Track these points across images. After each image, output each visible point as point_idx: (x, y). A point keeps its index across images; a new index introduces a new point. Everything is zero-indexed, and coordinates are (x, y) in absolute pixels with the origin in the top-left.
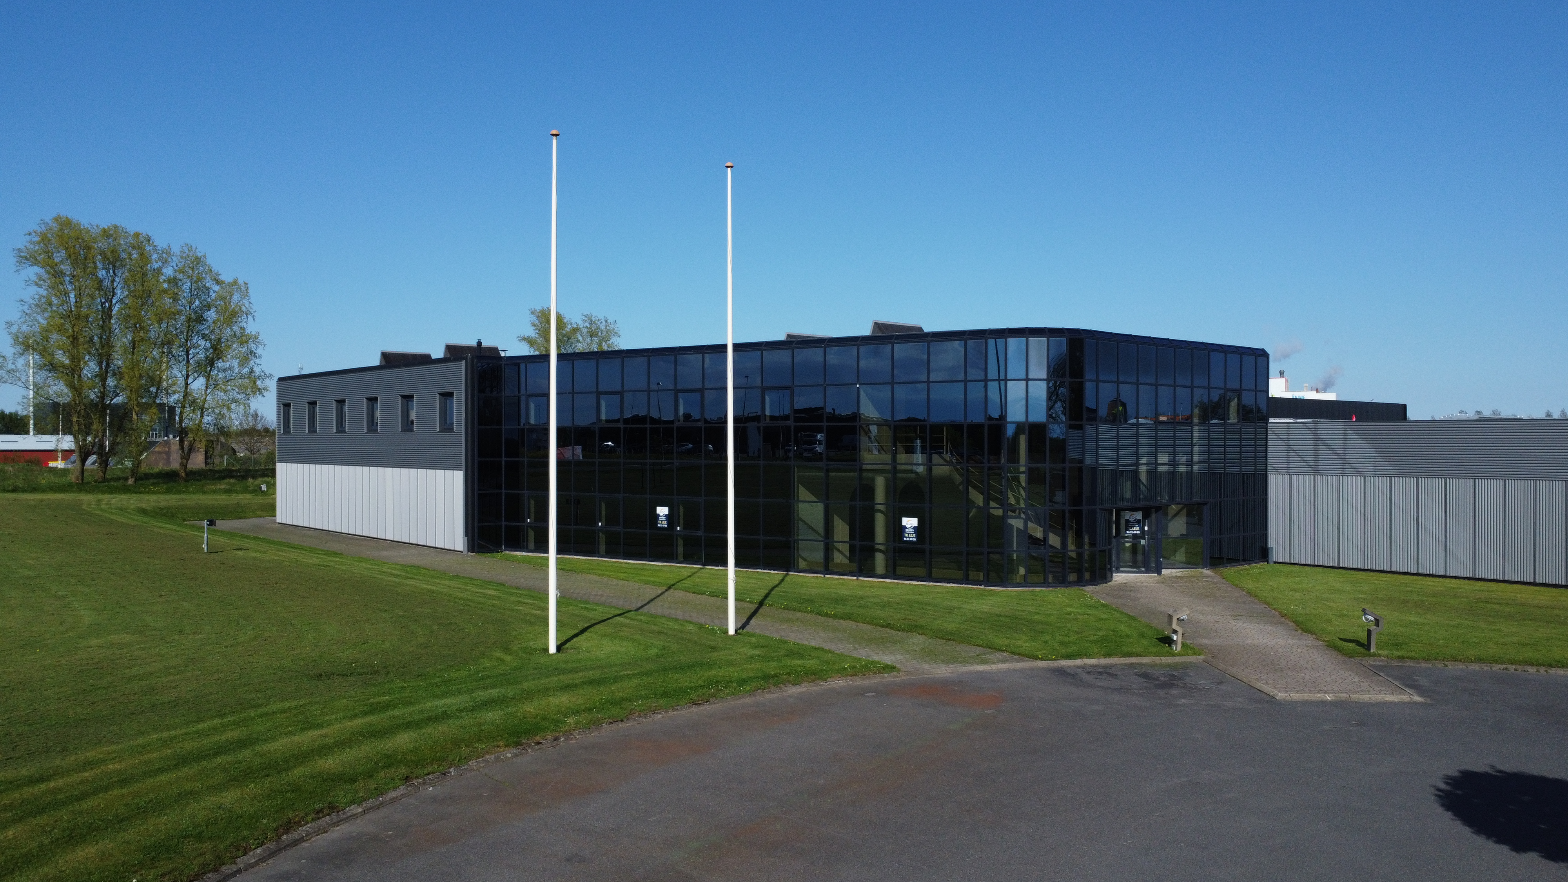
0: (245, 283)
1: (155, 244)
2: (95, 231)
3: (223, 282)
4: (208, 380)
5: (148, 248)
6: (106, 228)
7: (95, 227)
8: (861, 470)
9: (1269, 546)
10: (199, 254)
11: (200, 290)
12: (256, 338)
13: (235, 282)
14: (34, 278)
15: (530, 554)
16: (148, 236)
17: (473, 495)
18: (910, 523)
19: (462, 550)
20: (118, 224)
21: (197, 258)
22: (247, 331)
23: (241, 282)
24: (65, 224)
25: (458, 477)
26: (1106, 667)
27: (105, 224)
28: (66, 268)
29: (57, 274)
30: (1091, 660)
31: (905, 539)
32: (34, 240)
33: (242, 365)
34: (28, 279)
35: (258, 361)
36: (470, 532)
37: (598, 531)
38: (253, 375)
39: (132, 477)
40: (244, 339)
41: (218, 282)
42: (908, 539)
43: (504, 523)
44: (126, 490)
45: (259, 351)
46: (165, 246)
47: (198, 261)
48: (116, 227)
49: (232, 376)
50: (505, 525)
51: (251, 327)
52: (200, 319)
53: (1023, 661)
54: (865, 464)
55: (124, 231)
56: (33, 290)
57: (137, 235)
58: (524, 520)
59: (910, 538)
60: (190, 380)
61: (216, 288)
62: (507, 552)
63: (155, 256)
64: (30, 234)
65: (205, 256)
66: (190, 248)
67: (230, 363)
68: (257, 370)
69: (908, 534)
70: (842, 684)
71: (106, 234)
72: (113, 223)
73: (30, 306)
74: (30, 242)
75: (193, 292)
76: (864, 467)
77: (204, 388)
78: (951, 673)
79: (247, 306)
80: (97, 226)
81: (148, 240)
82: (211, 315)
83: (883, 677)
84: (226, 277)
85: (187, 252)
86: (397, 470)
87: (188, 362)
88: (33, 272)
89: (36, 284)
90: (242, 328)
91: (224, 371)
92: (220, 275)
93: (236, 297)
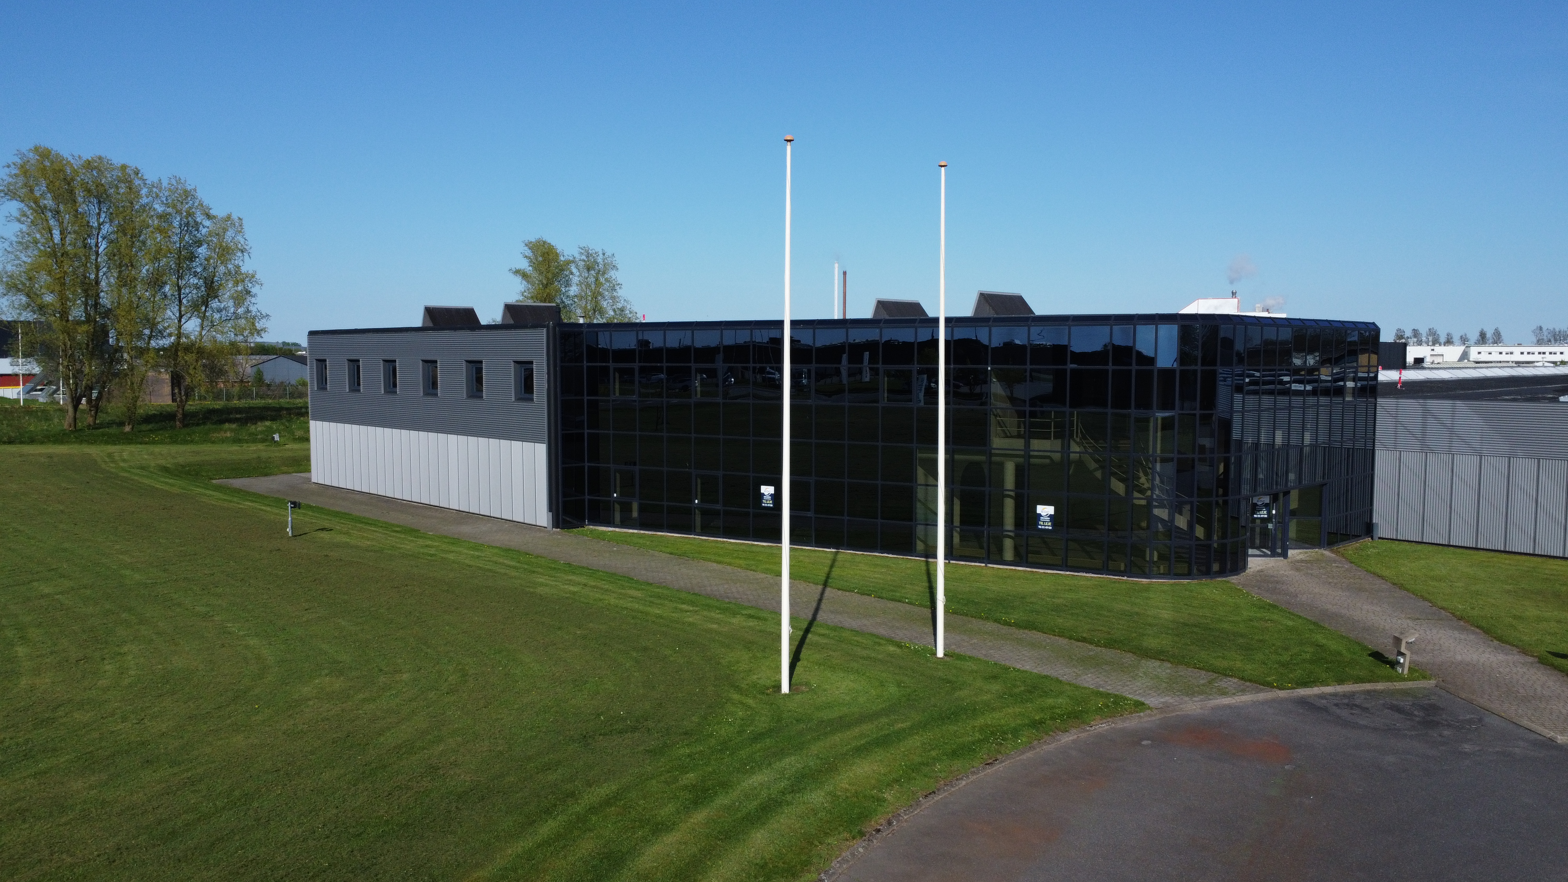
0: (240, 219)
1: (145, 178)
2: (76, 164)
3: (214, 217)
4: (203, 321)
5: (137, 182)
6: (90, 159)
7: (77, 158)
8: (991, 455)
9: (1374, 522)
10: (189, 188)
11: (191, 225)
12: (253, 276)
13: (229, 217)
14: (16, 214)
15: (617, 530)
16: (137, 169)
17: (557, 471)
18: (1045, 511)
19: (546, 526)
20: (103, 155)
21: (186, 191)
22: (244, 269)
23: (235, 217)
24: (44, 154)
25: (541, 450)
26: (1345, 695)
27: (87, 155)
28: (49, 202)
29: (41, 210)
30: (1326, 687)
31: (1040, 527)
32: (14, 172)
33: (238, 305)
34: (9, 215)
35: (253, 300)
36: (554, 507)
37: (695, 508)
38: (249, 314)
39: (129, 424)
40: (238, 277)
41: (209, 217)
42: (1043, 527)
43: (587, 497)
44: (127, 440)
45: (254, 290)
46: (156, 180)
47: (187, 194)
48: (100, 158)
49: (227, 316)
50: (589, 499)
51: (247, 266)
52: (192, 257)
53: (1261, 691)
54: (995, 449)
55: (110, 162)
56: (16, 227)
57: (124, 167)
58: (611, 496)
59: (1045, 526)
60: (183, 320)
61: (207, 223)
62: (591, 527)
63: (144, 191)
64: (9, 166)
65: (195, 190)
66: (179, 181)
67: (225, 301)
68: (253, 309)
69: (1044, 522)
70: (1106, 728)
71: (89, 165)
72: (98, 154)
73: (11, 244)
74: (10, 176)
75: (182, 228)
76: (993, 451)
77: (198, 329)
78: (1201, 709)
79: (242, 243)
80: (80, 157)
81: (137, 173)
82: (202, 251)
83: (1140, 717)
84: (218, 211)
85: (175, 185)
86: (462, 439)
87: (180, 301)
88: (14, 207)
89: (19, 221)
90: (238, 267)
91: (219, 311)
92: (211, 209)
93: (230, 233)
